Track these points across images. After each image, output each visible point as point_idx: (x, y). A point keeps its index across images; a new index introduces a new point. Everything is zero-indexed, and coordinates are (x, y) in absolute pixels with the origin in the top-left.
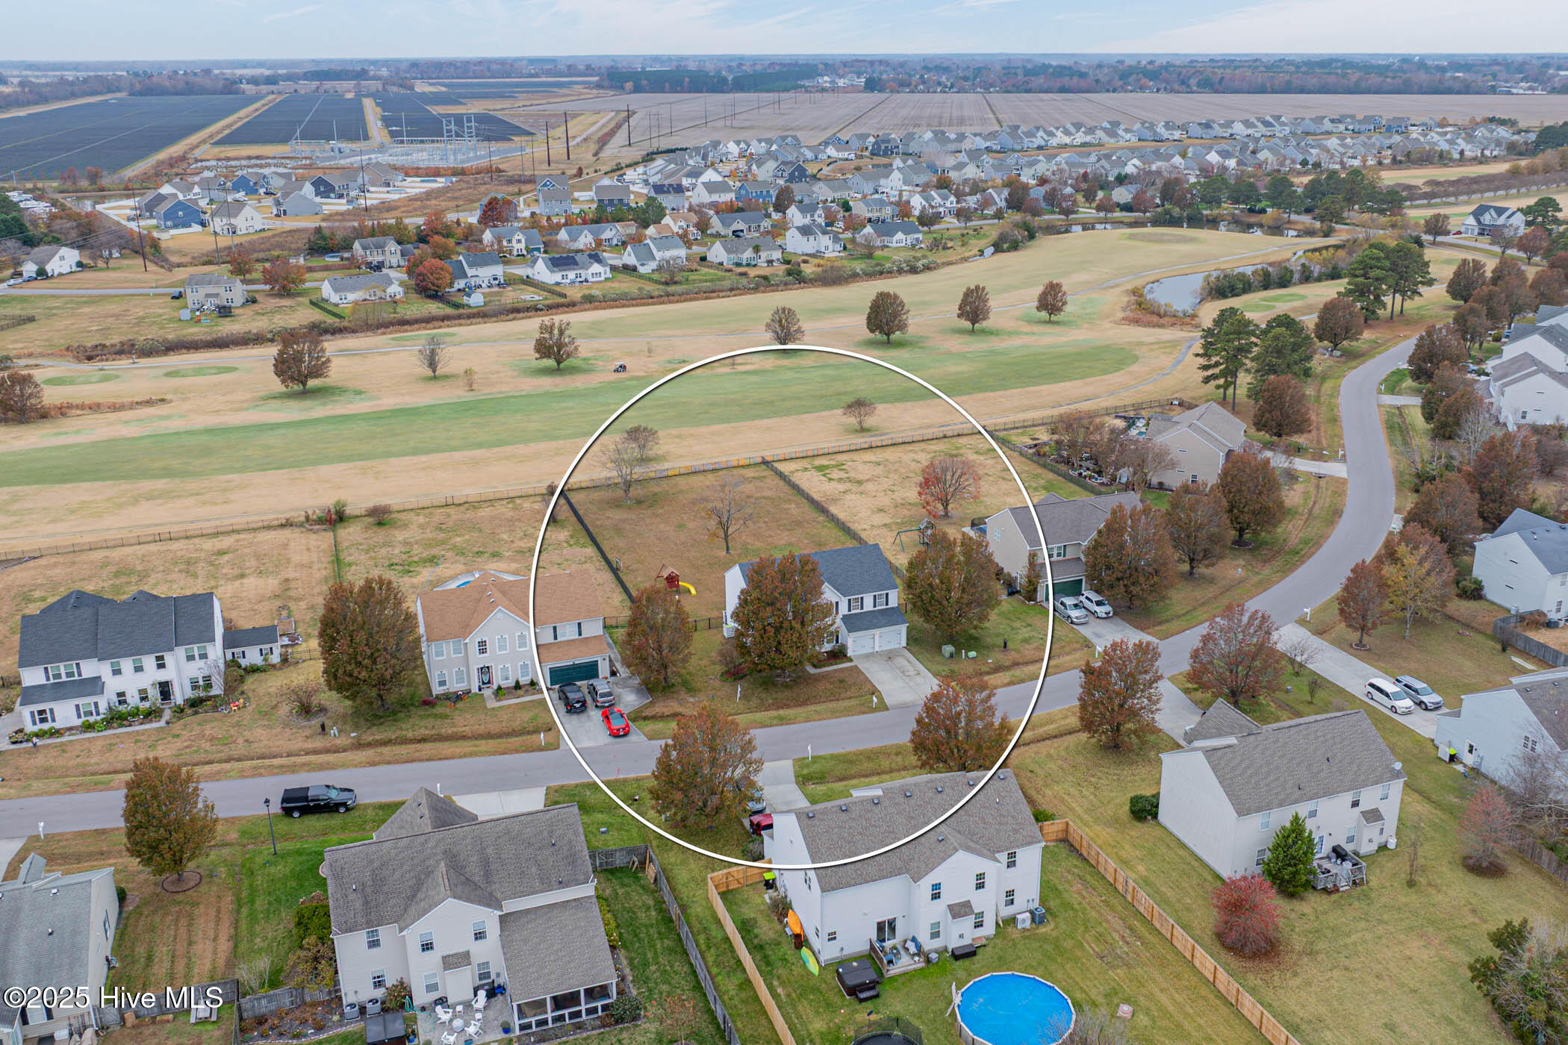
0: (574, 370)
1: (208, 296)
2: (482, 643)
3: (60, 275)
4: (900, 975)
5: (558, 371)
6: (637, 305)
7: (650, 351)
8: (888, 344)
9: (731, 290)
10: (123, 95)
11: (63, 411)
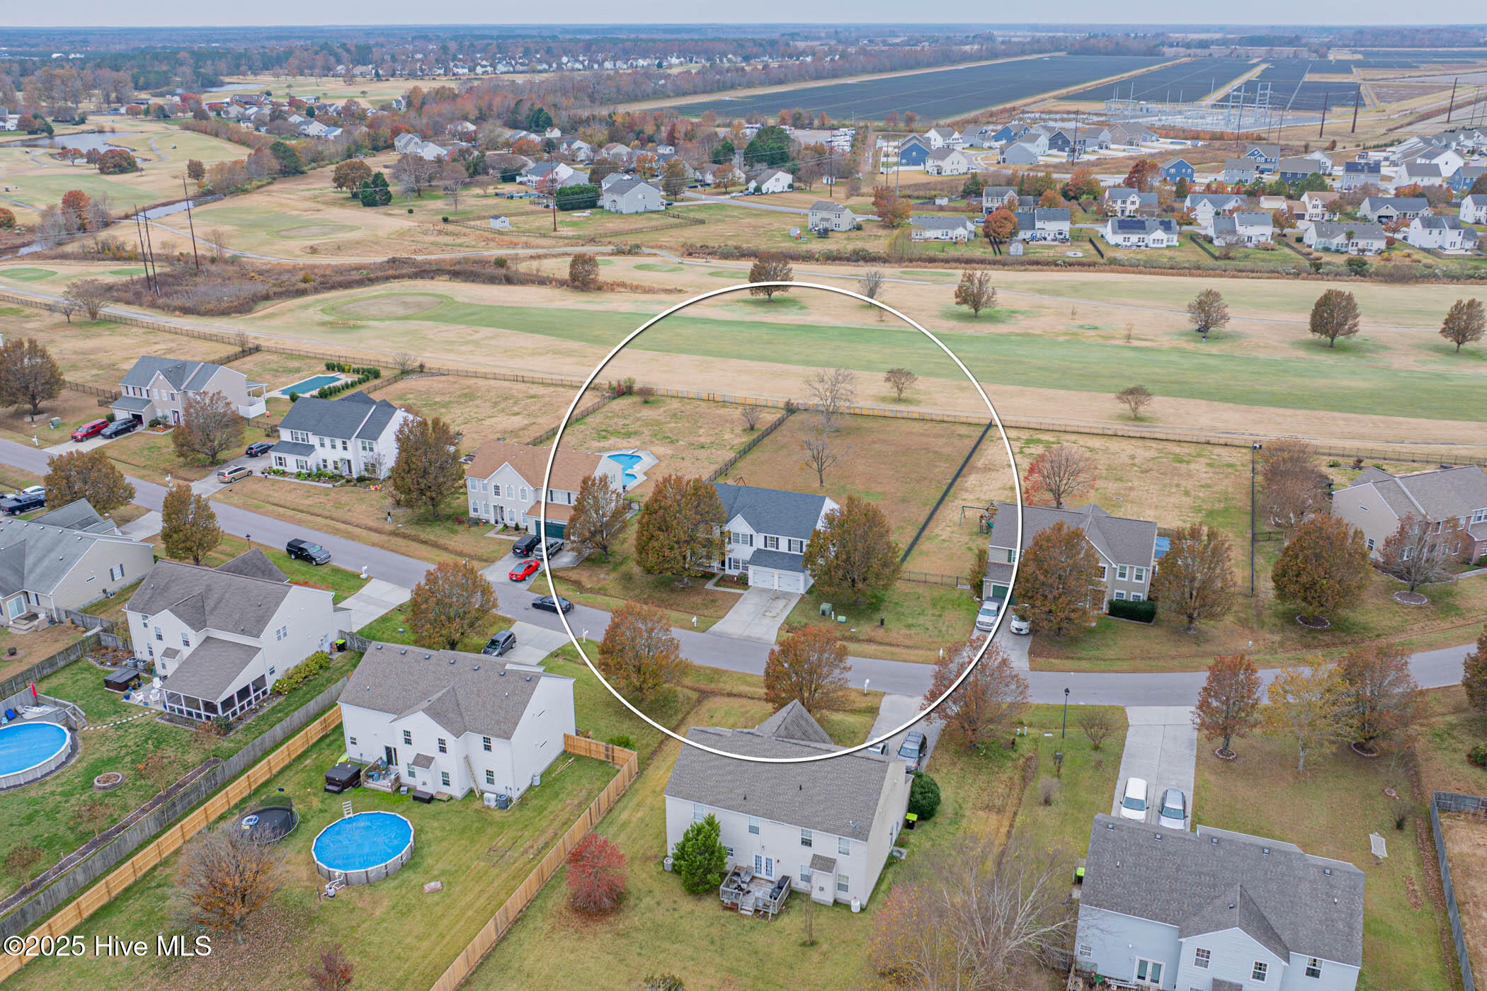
0: (991, 319)
1: (823, 219)
2: (497, 488)
3: (773, 193)
4: (373, 790)
5: (975, 317)
6: (1154, 274)
7: (1073, 314)
8: (1331, 347)
9: (1273, 272)
10: (1062, 54)
11: (613, 287)
